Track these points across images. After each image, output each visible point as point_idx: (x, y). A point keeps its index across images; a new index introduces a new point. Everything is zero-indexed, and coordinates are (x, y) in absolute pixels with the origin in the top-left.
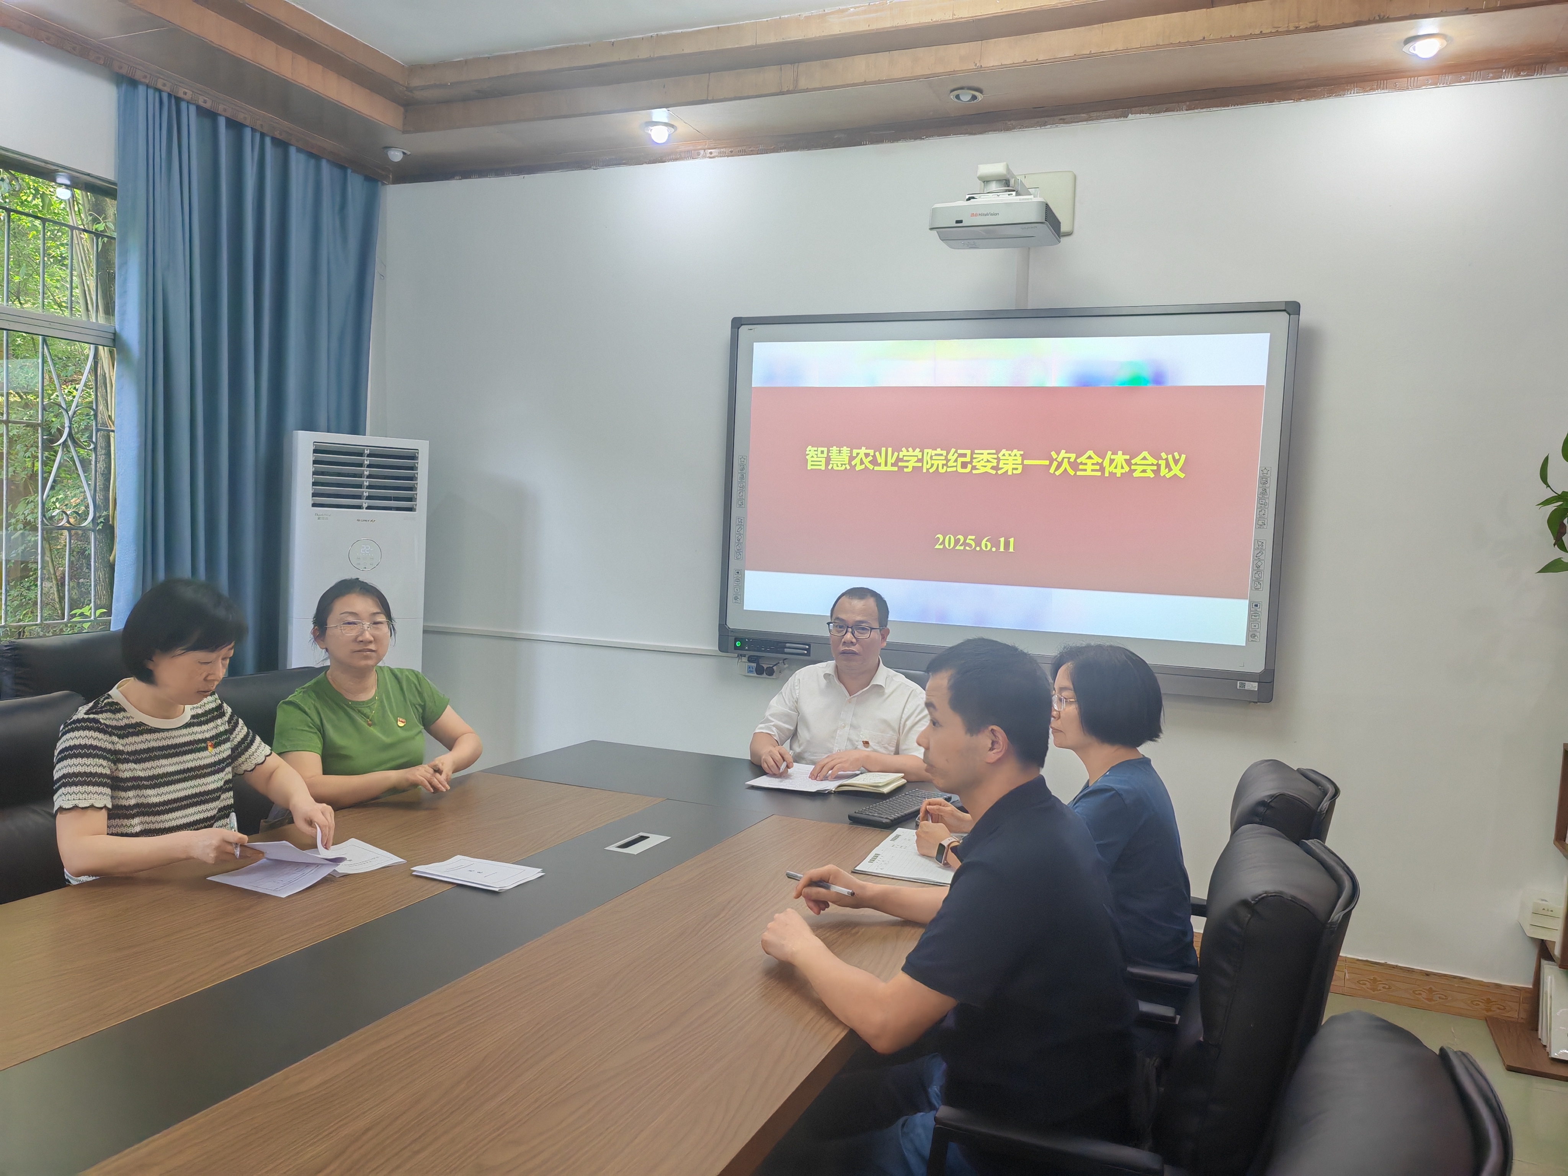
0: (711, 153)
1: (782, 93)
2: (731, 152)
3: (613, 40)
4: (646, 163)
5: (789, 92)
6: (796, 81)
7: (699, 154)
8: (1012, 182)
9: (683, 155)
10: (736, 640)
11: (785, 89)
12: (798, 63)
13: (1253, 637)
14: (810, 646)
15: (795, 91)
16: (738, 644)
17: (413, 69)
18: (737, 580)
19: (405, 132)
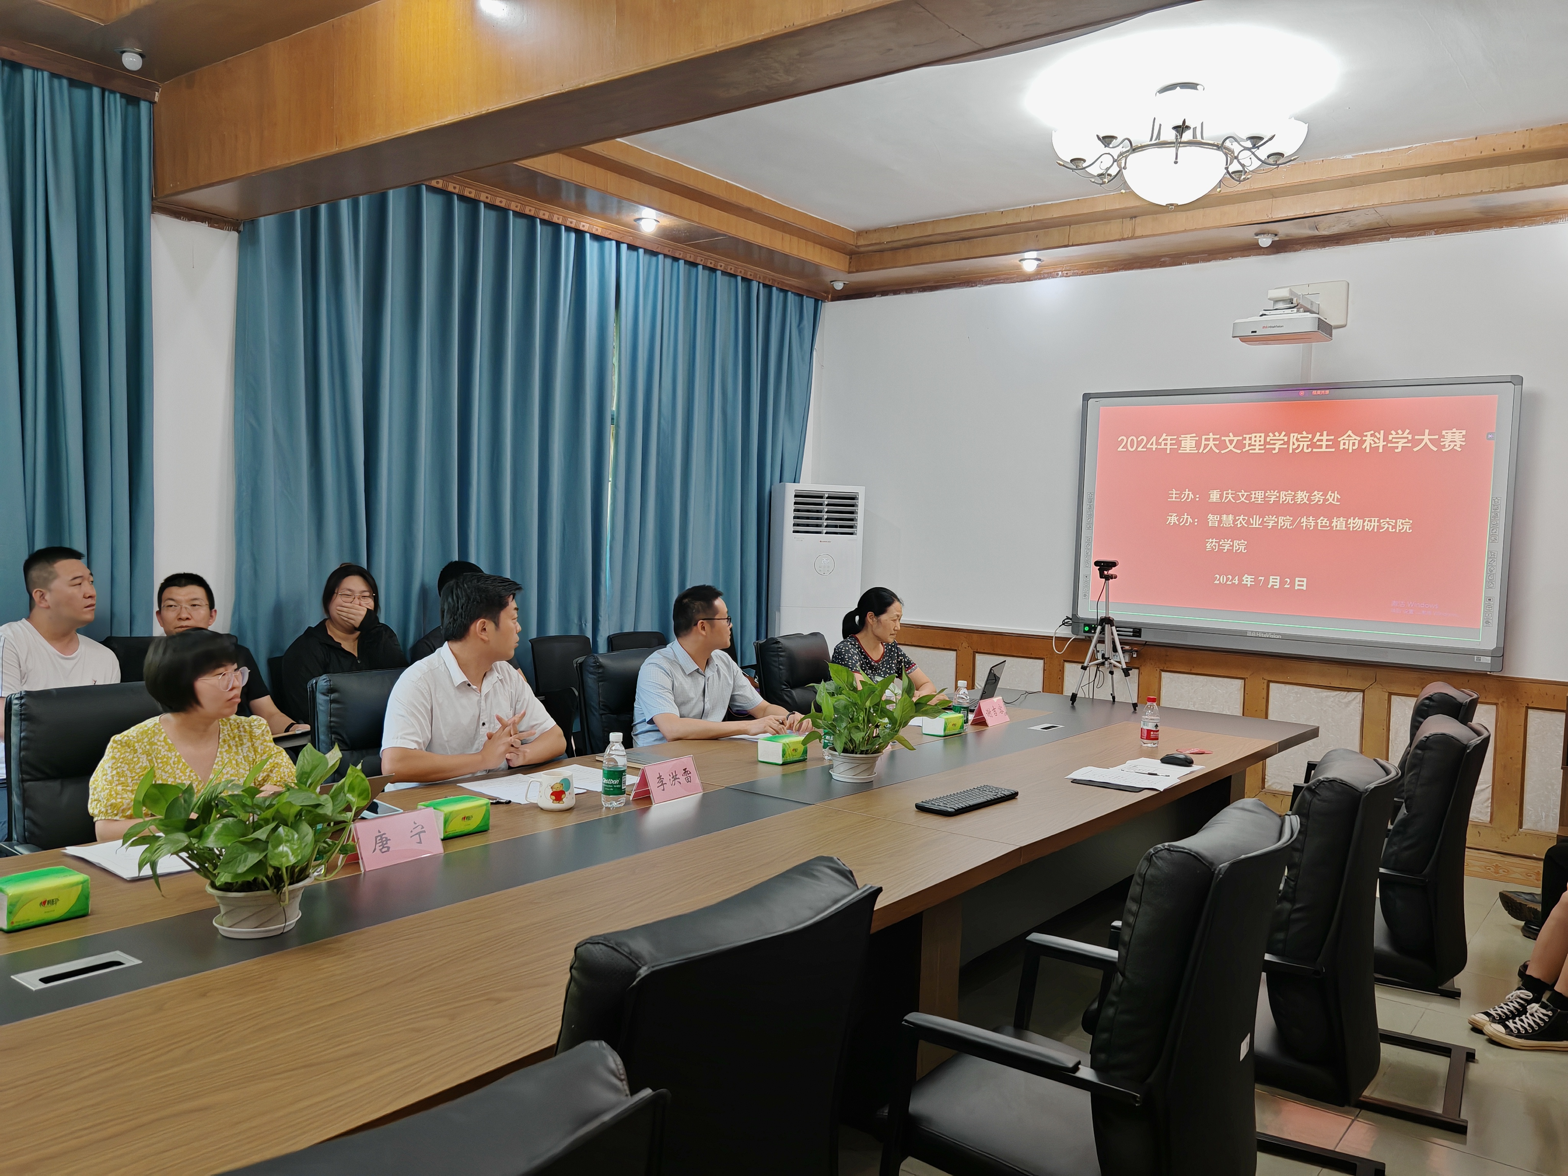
0: (1067, 274)
1: (1124, 239)
2: (1082, 272)
3: (1002, 210)
4: (1018, 282)
5: (1128, 239)
6: (1134, 230)
7: (1058, 274)
8: (1294, 301)
9: (1046, 276)
10: (1085, 625)
11: (1126, 236)
12: (1135, 217)
13: (1487, 622)
14: (1140, 630)
15: (1133, 237)
16: (1087, 628)
17: (860, 234)
18: (1086, 582)
19: (849, 272)
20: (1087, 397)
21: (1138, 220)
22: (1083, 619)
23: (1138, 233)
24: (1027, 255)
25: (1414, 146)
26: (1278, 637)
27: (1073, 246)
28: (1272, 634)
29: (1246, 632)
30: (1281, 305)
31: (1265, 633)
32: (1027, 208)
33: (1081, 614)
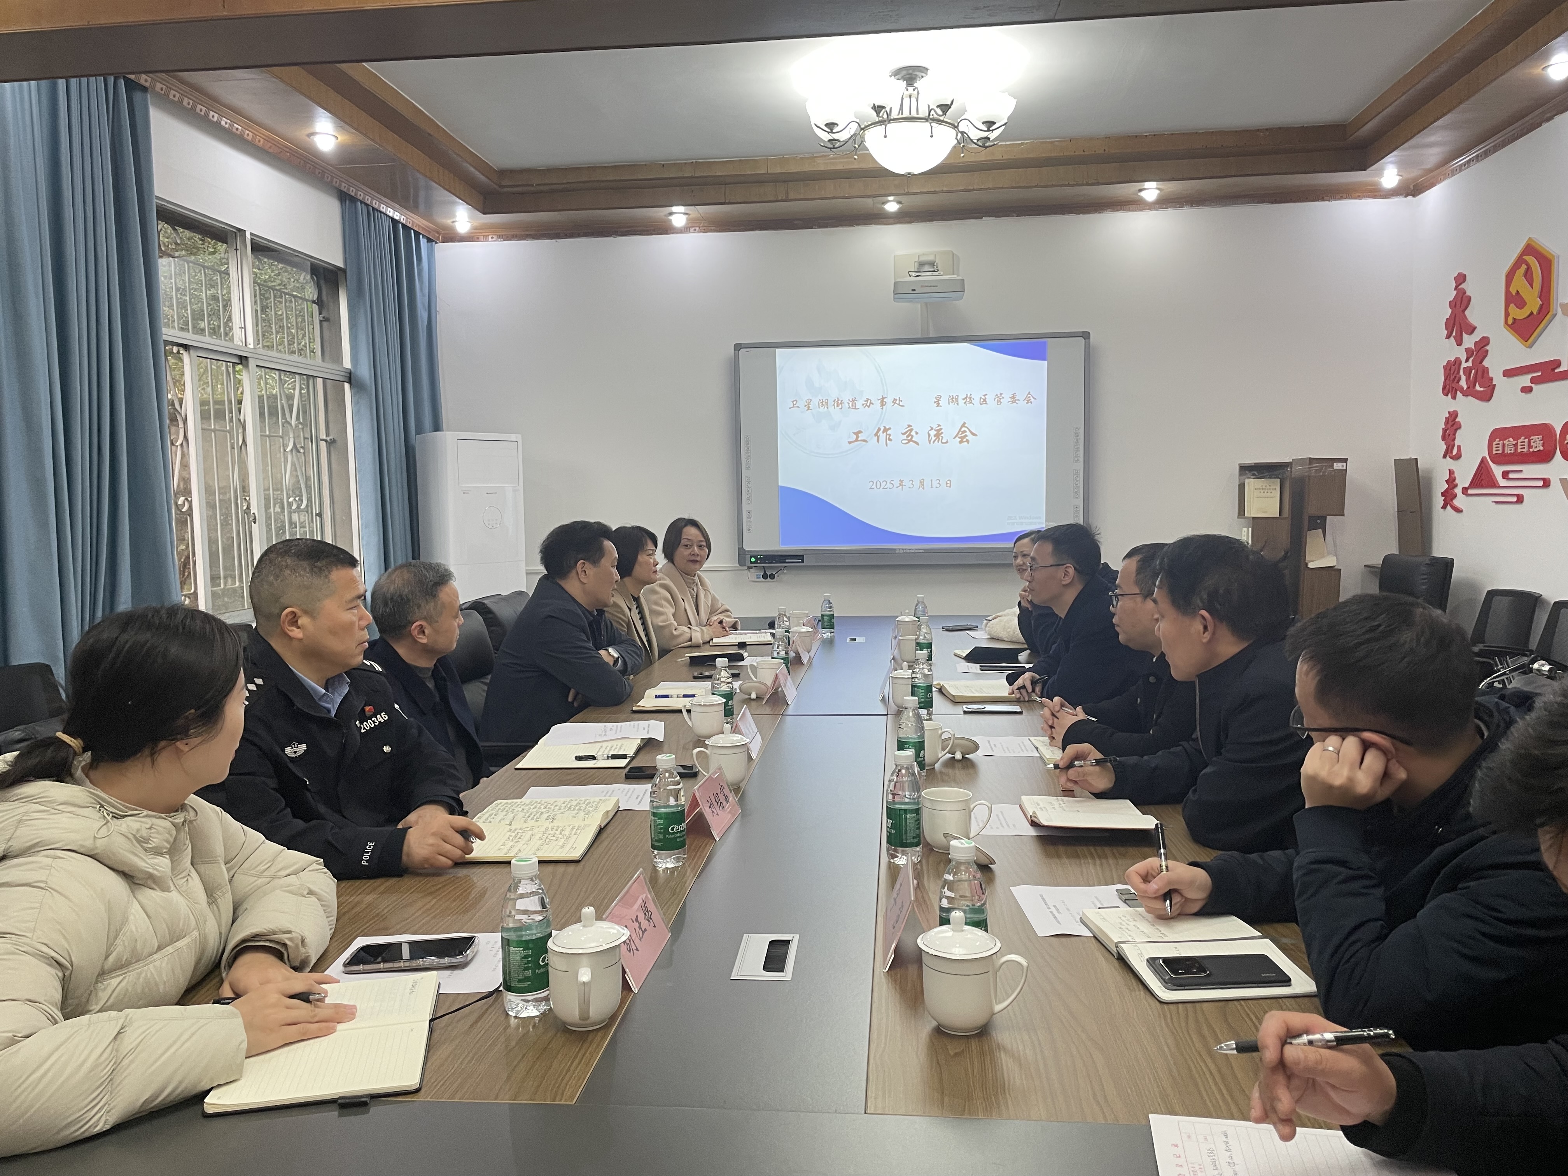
0: (704, 230)
1: (777, 201)
2: (719, 229)
3: (664, 164)
5: (781, 201)
6: (787, 193)
10: (752, 557)
11: (780, 198)
12: (788, 181)
14: (801, 556)
15: (786, 200)
16: (753, 560)
17: (503, 173)
18: (748, 517)
19: (484, 214)
20: (738, 347)
21: (791, 184)
22: (749, 551)
23: (792, 195)
24: (675, 209)
25: (1026, 142)
26: (921, 551)
27: (729, 203)
29: (895, 550)
30: (927, 268)
31: (910, 549)
32: (689, 163)
33: (747, 547)
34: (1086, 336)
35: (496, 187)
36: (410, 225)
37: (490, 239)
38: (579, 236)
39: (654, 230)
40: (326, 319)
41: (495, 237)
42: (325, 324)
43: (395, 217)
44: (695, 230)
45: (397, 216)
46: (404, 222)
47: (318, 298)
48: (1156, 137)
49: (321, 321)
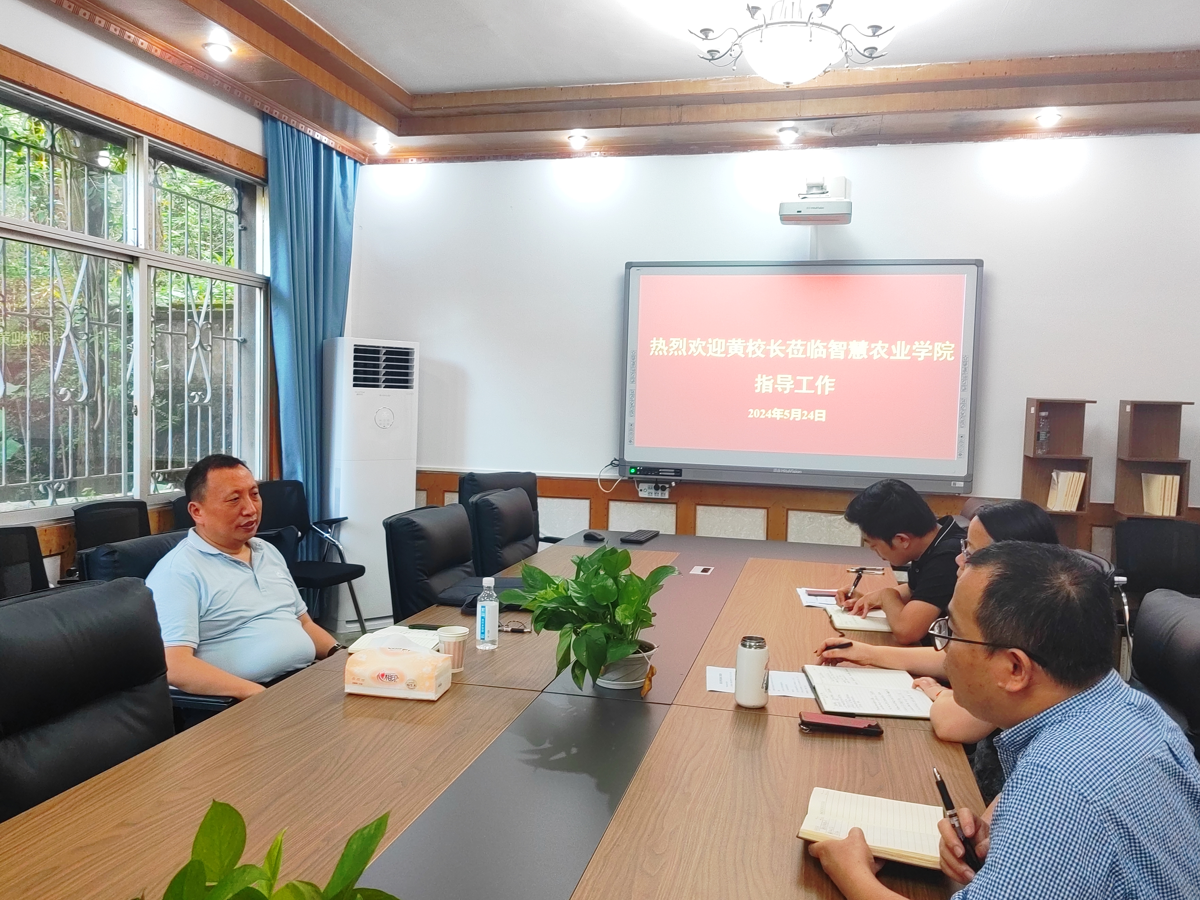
4: (557, 158)
5: (676, 124)
6: (680, 117)
10: (631, 468)
11: (671, 122)
12: (682, 105)
13: (960, 455)
14: (681, 470)
15: (680, 123)
16: (633, 471)
17: (416, 97)
18: (631, 430)
19: (399, 135)
20: (629, 266)
21: (684, 108)
22: (629, 462)
23: (685, 119)
25: (922, 64)
26: (799, 472)
27: (624, 126)
28: (794, 470)
29: (773, 469)
30: (814, 190)
31: (788, 469)
32: (586, 87)
33: (627, 458)
34: (979, 263)
35: (407, 109)
36: (333, 146)
37: (410, 162)
38: (489, 159)
39: (558, 154)
40: (245, 229)
41: (415, 160)
42: (243, 232)
43: (316, 137)
44: (596, 154)
45: (318, 136)
46: (326, 142)
47: (238, 209)
48: (1062, 59)
49: (240, 231)
